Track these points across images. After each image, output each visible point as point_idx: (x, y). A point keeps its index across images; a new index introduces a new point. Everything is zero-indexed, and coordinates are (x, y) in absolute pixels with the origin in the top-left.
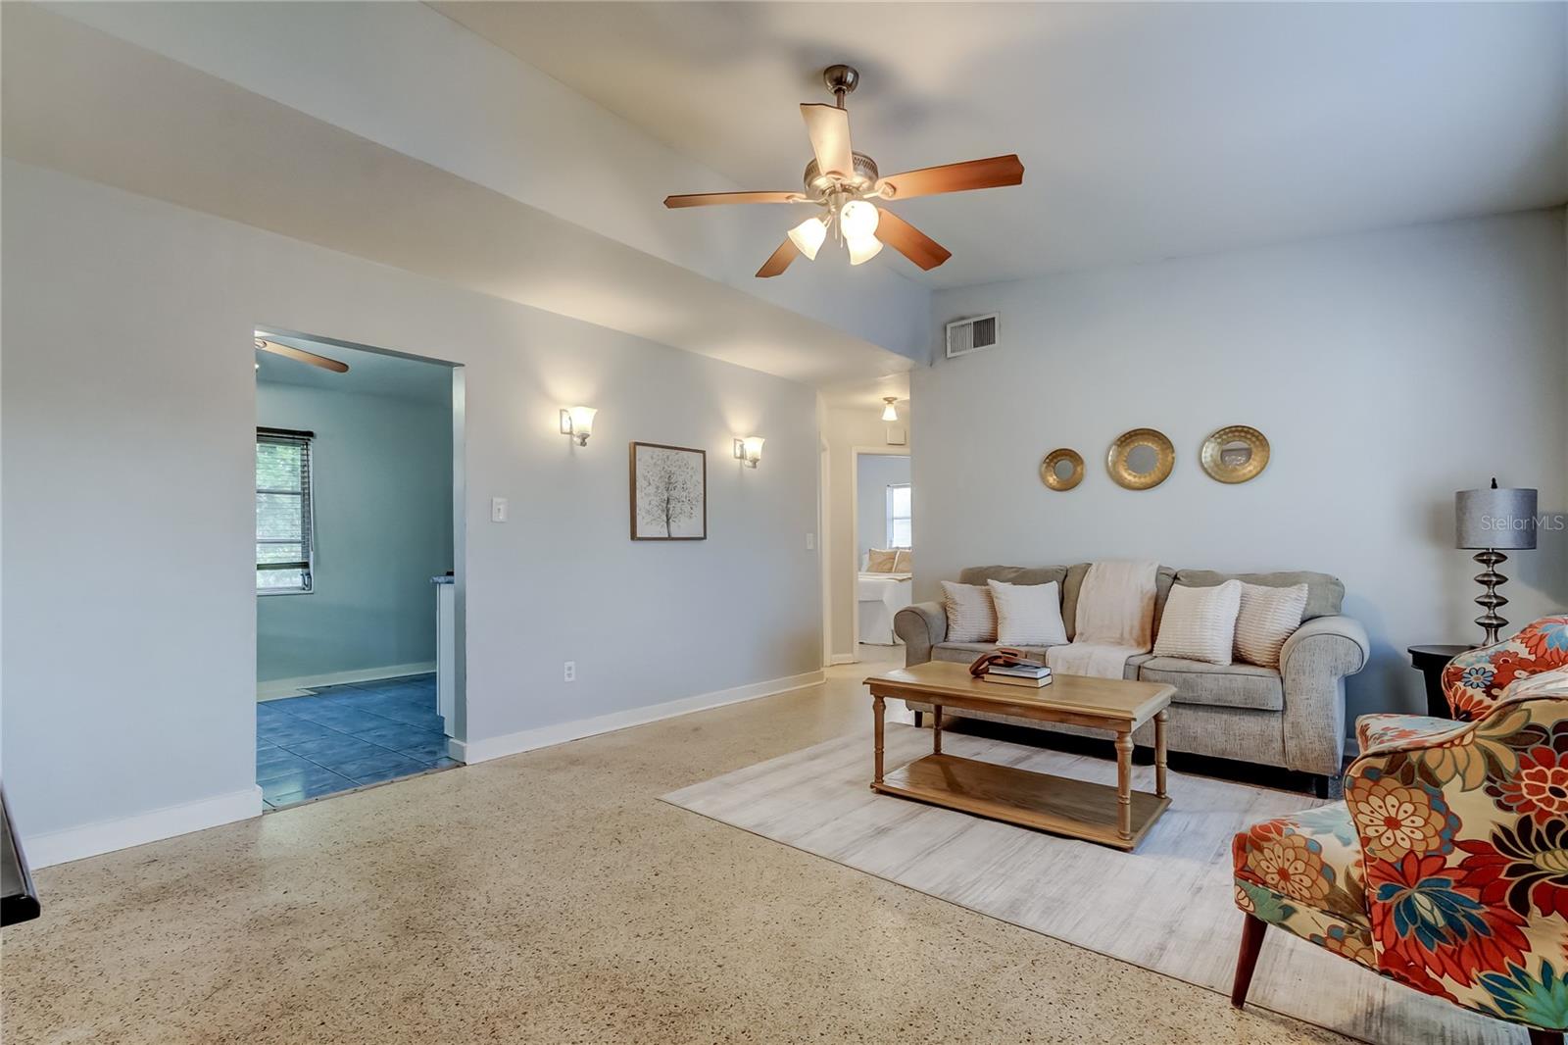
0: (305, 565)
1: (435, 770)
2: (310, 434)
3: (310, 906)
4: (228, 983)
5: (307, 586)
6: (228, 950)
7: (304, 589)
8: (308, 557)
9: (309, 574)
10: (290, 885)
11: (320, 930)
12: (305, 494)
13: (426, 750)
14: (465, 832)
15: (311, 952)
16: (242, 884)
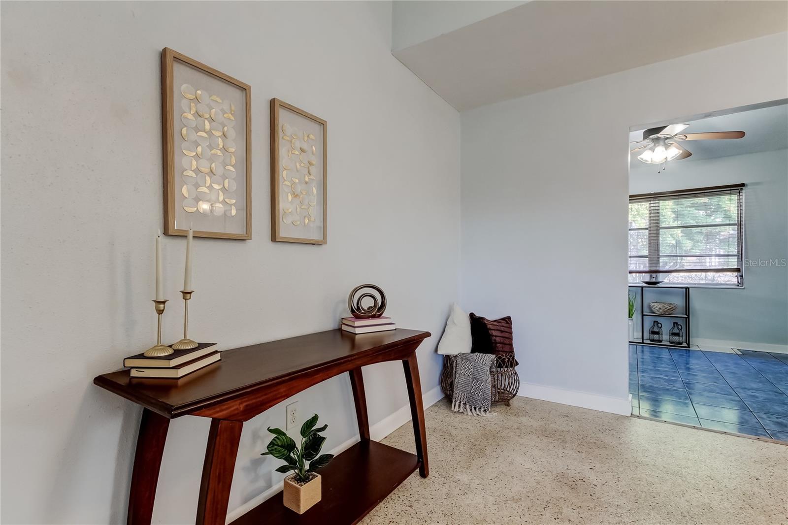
0: (738, 270)
1: (770, 440)
2: (743, 185)
3: (592, 485)
4: (517, 501)
5: (740, 284)
6: (538, 483)
7: (738, 286)
8: (742, 265)
9: (742, 276)
10: (598, 466)
11: (579, 505)
12: (740, 225)
13: (780, 420)
14: (740, 503)
15: (561, 514)
16: (580, 450)
